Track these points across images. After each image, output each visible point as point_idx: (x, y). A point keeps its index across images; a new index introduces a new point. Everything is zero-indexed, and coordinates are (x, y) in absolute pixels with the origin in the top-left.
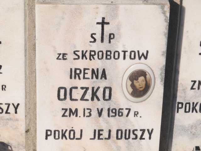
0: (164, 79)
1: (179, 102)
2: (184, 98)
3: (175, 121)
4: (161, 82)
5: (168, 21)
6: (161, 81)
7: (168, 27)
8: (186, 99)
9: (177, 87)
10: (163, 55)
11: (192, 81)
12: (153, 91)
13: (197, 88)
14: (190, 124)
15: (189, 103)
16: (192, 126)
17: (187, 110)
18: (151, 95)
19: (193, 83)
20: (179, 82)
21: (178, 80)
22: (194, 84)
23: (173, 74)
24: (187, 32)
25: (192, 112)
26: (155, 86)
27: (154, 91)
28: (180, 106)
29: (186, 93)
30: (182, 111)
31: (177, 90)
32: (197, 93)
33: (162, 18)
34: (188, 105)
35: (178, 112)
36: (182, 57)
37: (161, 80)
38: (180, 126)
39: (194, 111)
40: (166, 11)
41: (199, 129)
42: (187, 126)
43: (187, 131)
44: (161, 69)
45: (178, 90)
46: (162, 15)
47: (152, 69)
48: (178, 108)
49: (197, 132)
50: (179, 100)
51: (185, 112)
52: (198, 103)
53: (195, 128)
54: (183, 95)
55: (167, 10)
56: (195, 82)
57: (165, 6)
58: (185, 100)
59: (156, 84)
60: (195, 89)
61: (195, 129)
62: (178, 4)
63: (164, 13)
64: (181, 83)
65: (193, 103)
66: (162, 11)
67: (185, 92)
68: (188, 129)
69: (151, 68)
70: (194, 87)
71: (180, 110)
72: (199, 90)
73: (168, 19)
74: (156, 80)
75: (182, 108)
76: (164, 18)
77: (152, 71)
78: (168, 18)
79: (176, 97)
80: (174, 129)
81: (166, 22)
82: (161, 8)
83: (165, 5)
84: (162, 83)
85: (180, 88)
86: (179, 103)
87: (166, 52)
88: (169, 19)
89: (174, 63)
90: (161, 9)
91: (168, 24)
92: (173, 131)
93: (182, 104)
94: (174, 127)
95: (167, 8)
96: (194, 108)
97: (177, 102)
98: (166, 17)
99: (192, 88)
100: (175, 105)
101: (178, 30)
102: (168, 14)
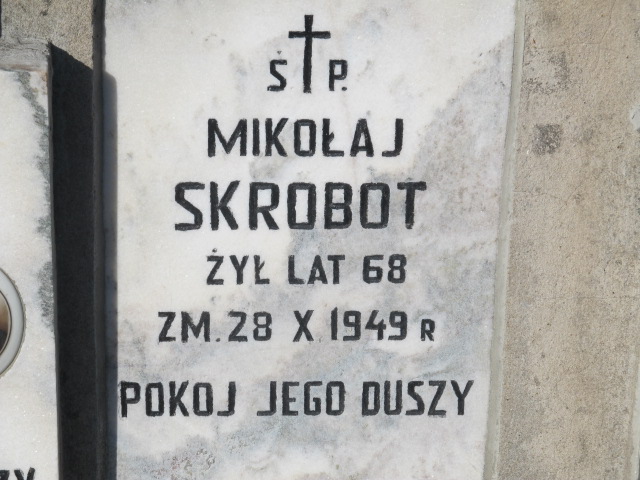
0: (51, 309)
1: (127, 381)
2: (140, 369)
3: (120, 444)
4: (44, 319)
5: (47, 123)
6: (44, 315)
7: (46, 141)
8: (146, 371)
9: (115, 333)
10: (40, 229)
11: (161, 314)
12: (19, 346)
13: (179, 338)
14: (167, 453)
15: (159, 386)
16: (175, 459)
17: (155, 407)
18: (17, 360)
19: (165, 319)
20: (121, 319)
21: (115, 312)
22: (167, 325)
23: (95, 292)
24: (130, 156)
25: (172, 413)
26: (27, 330)
27: (24, 345)
28: (130, 393)
29: (145, 352)
30: (137, 410)
31: (115, 344)
32: (181, 351)
33: (25, 110)
34: (155, 392)
35: (124, 413)
36: (123, 237)
37: (42, 312)
38: (138, 459)
39: (178, 410)
40: (36, 91)
41: (199, 467)
42: (158, 458)
43: (159, 474)
44: (40, 276)
45: (119, 345)
46: (24, 103)
47: (11, 275)
48: (125, 402)
49: (193, 477)
50: (123, 374)
51: (149, 412)
52: (187, 383)
53: (184, 464)
54: (135, 358)
55: (39, 88)
56: (170, 316)
57: (32, 73)
58: (145, 376)
59: (28, 325)
60: (174, 339)
61: (185, 468)
62: (88, 68)
63: (30, 95)
64: (126, 322)
65: (172, 385)
66: (23, 91)
67: (141, 351)
68: (163, 470)
69: (7, 272)
70: (170, 334)
71: (130, 406)
72: (187, 344)
73: (44, 117)
74: (26, 313)
75: (136, 399)
76: (33, 112)
77: (12, 283)
78: (44, 112)
79: (115, 367)
80: (119, 468)
81: (40, 123)
82: (19, 80)
83: (30, 70)
84: (48, 322)
85: (124, 337)
86: (125, 385)
87: (50, 222)
88: (47, 114)
89: (96, 255)
90: (19, 84)
91: (47, 131)
92: (115, 475)
93: (136, 387)
94: (115, 461)
95: (39, 81)
96: (176, 402)
97: (119, 381)
98: (39, 108)
99: (163, 337)
100: (115, 390)
101: (95, 151)
102: (44, 101)
